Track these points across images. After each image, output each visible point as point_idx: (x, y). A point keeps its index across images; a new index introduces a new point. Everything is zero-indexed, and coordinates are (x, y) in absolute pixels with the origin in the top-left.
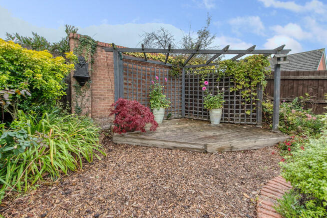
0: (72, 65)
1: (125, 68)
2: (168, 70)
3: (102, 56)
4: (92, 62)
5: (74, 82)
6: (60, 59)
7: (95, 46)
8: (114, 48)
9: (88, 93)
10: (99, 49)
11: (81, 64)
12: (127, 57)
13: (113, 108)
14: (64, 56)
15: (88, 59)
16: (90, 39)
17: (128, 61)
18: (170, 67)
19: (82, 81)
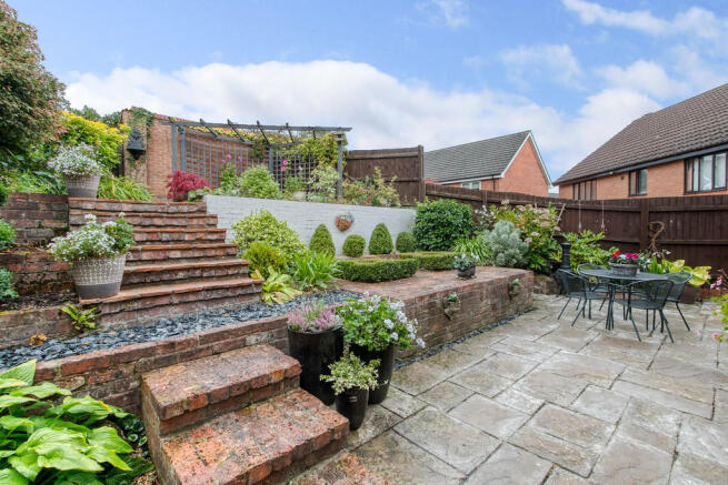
0: (126, 136)
1: (188, 144)
2: (247, 149)
3: (160, 130)
4: (149, 136)
5: (127, 155)
6: (114, 130)
7: (151, 119)
8: (170, 121)
9: (143, 167)
10: (156, 122)
11: (136, 136)
12: (191, 132)
13: (171, 180)
14: (118, 128)
15: (144, 132)
16: (145, 111)
17: (194, 136)
18: (251, 146)
19: (137, 154)
